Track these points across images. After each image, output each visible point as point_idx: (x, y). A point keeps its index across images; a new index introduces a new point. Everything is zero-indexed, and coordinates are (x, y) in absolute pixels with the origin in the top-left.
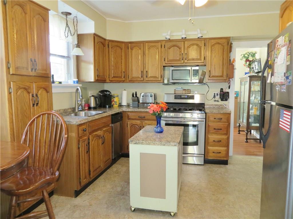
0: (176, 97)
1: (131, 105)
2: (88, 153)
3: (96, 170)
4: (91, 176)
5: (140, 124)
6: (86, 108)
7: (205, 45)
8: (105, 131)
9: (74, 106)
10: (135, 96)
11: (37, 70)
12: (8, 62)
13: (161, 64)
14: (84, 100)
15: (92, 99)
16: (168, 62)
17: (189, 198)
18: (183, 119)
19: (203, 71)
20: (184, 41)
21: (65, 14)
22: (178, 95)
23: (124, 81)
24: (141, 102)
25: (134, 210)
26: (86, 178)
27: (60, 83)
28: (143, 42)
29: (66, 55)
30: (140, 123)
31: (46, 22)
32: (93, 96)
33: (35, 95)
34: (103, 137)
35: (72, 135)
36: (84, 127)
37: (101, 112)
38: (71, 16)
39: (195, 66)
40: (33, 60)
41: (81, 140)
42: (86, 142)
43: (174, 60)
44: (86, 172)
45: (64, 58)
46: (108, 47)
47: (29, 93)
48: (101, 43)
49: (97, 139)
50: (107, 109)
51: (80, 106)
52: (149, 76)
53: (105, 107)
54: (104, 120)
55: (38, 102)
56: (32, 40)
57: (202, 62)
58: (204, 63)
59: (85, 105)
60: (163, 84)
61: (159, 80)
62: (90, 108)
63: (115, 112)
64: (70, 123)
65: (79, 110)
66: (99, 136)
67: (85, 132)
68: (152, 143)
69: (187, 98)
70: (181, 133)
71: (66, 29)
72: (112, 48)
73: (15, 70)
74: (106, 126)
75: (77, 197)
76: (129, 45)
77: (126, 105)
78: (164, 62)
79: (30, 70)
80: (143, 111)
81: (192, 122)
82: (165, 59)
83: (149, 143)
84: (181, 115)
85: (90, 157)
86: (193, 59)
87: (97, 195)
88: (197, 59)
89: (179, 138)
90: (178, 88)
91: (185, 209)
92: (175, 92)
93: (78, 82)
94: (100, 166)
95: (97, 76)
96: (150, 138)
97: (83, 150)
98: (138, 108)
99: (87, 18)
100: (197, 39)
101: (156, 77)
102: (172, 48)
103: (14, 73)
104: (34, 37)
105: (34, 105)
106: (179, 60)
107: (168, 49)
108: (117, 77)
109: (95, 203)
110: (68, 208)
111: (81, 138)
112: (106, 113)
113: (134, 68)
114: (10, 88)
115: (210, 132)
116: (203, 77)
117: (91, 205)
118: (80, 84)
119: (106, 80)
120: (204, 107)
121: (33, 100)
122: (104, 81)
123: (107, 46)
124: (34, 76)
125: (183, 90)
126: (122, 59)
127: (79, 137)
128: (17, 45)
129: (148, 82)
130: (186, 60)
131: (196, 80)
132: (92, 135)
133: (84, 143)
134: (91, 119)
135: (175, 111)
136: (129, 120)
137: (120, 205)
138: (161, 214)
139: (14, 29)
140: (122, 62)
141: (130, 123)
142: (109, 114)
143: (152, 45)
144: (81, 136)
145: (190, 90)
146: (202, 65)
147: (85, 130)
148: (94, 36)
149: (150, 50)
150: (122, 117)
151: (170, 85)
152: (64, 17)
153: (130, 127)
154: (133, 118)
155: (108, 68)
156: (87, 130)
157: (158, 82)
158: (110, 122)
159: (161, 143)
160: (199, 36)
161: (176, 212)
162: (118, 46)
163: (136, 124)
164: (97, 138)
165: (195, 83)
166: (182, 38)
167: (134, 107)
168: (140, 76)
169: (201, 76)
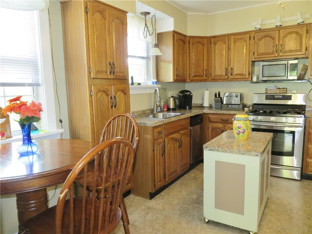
0: (267, 98)
1: (213, 106)
2: (163, 156)
3: (172, 174)
4: (167, 180)
5: (222, 128)
6: (165, 109)
7: (307, 32)
8: (182, 135)
9: (153, 108)
10: (218, 96)
11: (116, 73)
12: (90, 67)
13: (249, 60)
14: (163, 101)
15: (172, 100)
16: (258, 57)
17: (275, 218)
18: (275, 123)
19: (304, 65)
20: (279, 29)
21: (144, 14)
22: (270, 95)
23: (206, 80)
24: (225, 103)
25: (208, 222)
26: (160, 181)
27: (139, 84)
28: (229, 35)
29: (145, 56)
30: (222, 126)
31: (124, 25)
32: (172, 97)
33: (113, 98)
34: (180, 140)
35: (147, 137)
36: (159, 129)
37: (179, 114)
38: (150, 15)
39: (293, 59)
40: (112, 64)
41: (157, 143)
42: (161, 145)
43: (266, 53)
44: (161, 175)
45: (143, 59)
46: (189, 44)
47: (108, 95)
48: (181, 40)
49: (173, 143)
50: (187, 111)
51: (159, 107)
52: (235, 73)
53: (185, 108)
54: (182, 123)
55: (116, 104)
56: (111, 43)
57: (303, 53)
58: (305, 54)
59: (164, 106)
60: (251, 83)
61: (247, 78)
62: (169, 110)
63: (194, 114)
64: (146, 125)
65: (158, 111)
66: (175, 140)
67: (160, 135)
68: (228, 151)
69: (282, 98)
70: (267, 141)
71: (144, 30)
72: (193, 44)
73: (96, 74)
74: (183, 129)
75: (152, 199)
76: (212, 39)
77: (208, 106)
78: (253, 57)
79: (109, 73)
80: (226, 114)
81: (287, 127)
82: (254, 52)
83: (226, 150)
84: (273, 119)
85: (166, 160)
86: (291, 51)
87: (171, 200)
88: (295, 50)
89: (263, 146)
90: (271, 86)
91: (268, 231)
92: (266, 91)
93: (156, 83)
94: (176, 170)
95: (176, 75)
96: (228, 145)
97: (158, 152)
98: (221, 110)
99: (166, 16)
100: (298, 25)
101: (243, 74)
102: (264, 39)
103: (95, 77)
104: (112, 41)
105: (112, 106)
106: (272, 53)
107: (259, 41)
108: (198, 76)
109: (168, 207)
110: (142, 209)
111: (157, 141)
112: (184, 115)
113: (217, 65)
114: (91, 91)
115: (310, 141)
116: (303, 73)
117: (164, 209)
118: (159, 85)
119: (186, 80)
120: (305, 109)
121: (112, 102)
122: (184, 81)
123: (187, 43)
124: (113, 79)
125: (277, 88)
126: (204, 56)
127: (154, 140)
128: (97, 50)
129: (233, 80)
130: (282, 53)
131: (293, 76)
132: (168, 139)
133: (159, 145)
134: (167, 121)
135: (265, 114)
136: (210, 123)
137: (194, 214)
138: (238, 232)
139: (94, 35)
140: (204, 59)
141: (211, 126)
142: (187, 116)
143: (239, 37)
144: (157, 139)
145: (287, 89)
146: (303, 58)
147: (160, 132)
148: (173, 34)
149: (236, 44)
150: (202, 120)
151: (260, 84)
152: (144, 17)
153: (212, 130)
154: (215, 121)
155: (188, 68)
156: (163, 132)
157: (245, 80)
158: (189, 125)
159: (240, 152)
160: (300, 21)
161: (256, 232)
162: (199, 42)
163: (218, 127)
164: (174, 141)
165: (293, 80)
166: (277, 26)
167: (216, 109)
168: (224, 74)
169: (301, 71)
